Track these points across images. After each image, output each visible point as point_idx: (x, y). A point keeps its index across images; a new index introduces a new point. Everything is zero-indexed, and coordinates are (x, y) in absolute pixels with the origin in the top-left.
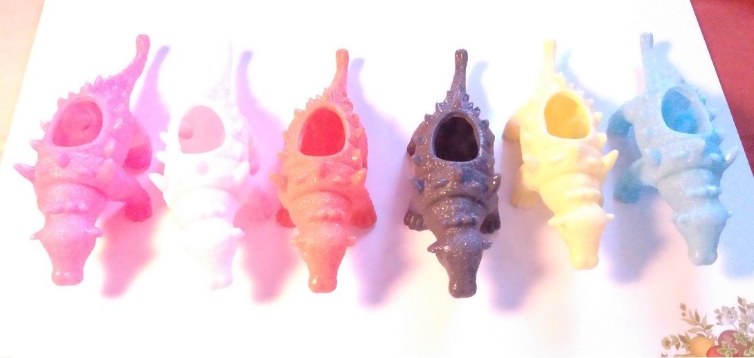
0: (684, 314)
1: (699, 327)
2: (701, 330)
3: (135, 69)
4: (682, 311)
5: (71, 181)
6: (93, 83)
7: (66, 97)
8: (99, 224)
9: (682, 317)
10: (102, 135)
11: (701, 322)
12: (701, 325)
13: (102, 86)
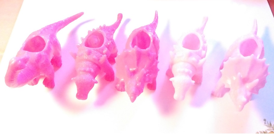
0: (265, 123)
1: (271, 128)
2: (272, 130)
3: (116, 25)
4: (264, 122)
5: (90, 61)
6: (102, 26)
7: (92, 30)
8: (97, 79)
9: (264, 124)
10: (103, 45)
11: (272, 126)
12: (272, 128)
13: (105, 28)
